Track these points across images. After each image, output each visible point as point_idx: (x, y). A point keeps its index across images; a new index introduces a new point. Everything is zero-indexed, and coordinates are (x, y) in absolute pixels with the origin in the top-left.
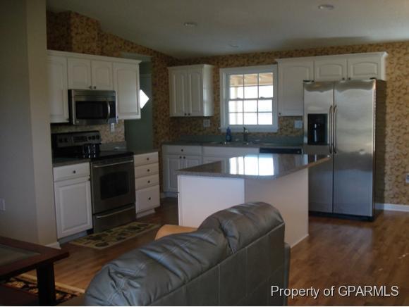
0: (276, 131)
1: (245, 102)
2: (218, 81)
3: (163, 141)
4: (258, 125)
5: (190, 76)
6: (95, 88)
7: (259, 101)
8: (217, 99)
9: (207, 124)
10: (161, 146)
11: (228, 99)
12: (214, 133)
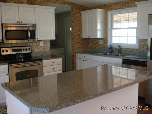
0: (137, 48)
1: (121, 30)
2: (107, 18)
3: (77, 51)
4: (128, 44)
5: (91, 16)
6: (21, 22)
7: (129, 29)
8: (106, 29)
9: (101, 42)
10: (75, 54)
11: (112, 28)
12: (104, 47)
